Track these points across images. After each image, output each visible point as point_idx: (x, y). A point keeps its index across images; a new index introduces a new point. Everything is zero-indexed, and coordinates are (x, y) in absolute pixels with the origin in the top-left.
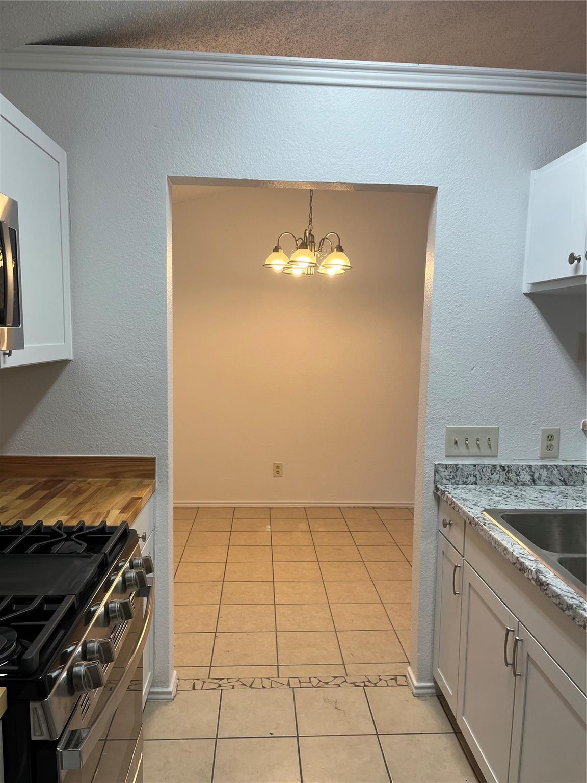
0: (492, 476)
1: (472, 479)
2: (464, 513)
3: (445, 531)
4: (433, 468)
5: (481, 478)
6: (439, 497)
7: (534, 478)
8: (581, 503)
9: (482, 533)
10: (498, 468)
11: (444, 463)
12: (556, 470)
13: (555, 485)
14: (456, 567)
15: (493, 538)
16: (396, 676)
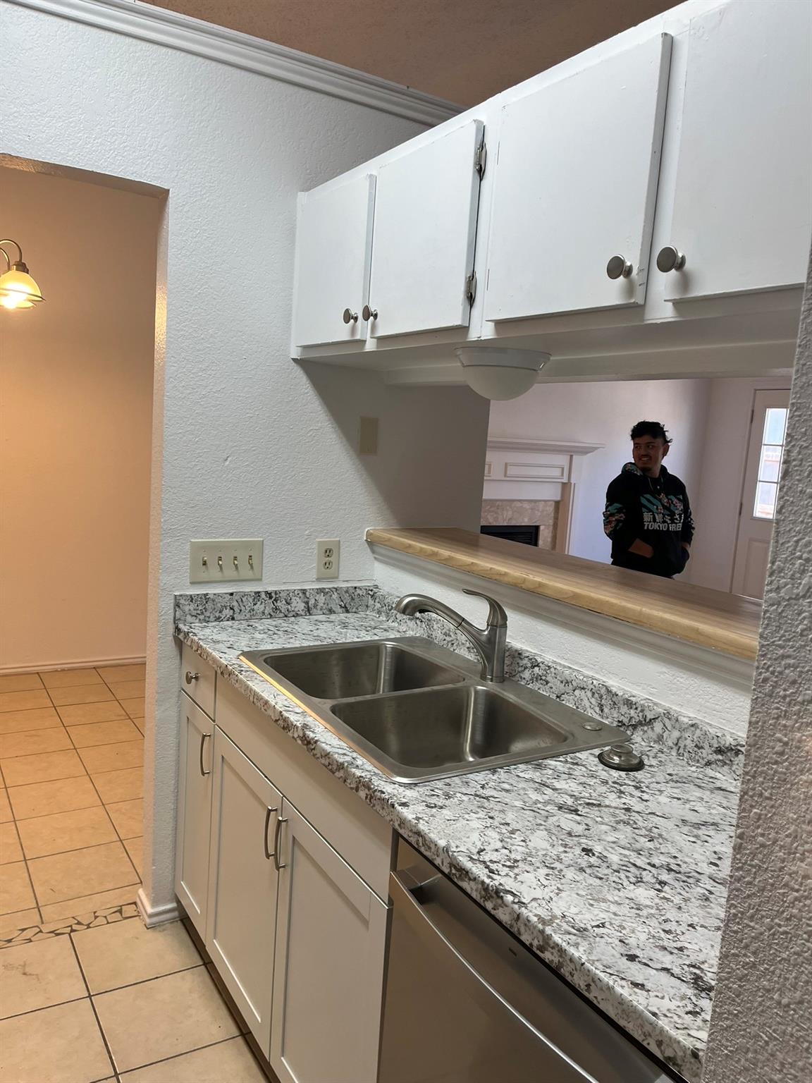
0: (255, 607)
1: (228, 612)
2: (215, 660)
3: (189, 688)
4: (173, 601)
5: (241, 610)
6: (181, 641)
7: (308, 606)
8: (363, 633)
9: (237, 685)
10: (263, 595)
11: (188, 593)
12: (336, 594)
13: (334, 612)
14: (204, 737)
15: (251, 690)
16: (121, 906)
